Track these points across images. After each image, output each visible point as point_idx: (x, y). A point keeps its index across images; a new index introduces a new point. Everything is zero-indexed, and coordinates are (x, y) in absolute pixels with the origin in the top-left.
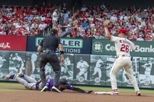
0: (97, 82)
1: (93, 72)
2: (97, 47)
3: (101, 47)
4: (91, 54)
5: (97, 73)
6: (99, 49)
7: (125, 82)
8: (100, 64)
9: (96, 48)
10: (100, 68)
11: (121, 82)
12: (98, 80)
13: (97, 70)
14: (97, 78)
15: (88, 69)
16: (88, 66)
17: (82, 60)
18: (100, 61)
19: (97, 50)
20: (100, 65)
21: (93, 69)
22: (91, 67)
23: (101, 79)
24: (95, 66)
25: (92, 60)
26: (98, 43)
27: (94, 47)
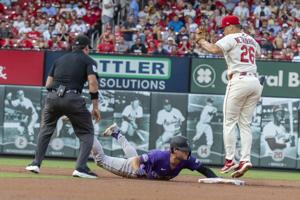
0: (204, 155)
1: (194, 133)
2: (204, 76)
3: (212, 76)
4: (189, 92)
5: (204, 136)
6: (208, 80)
7: (266, 155)
8: (210, 114)
9: (200, 79)
10: (209, 124)
11: (257, 156)
12: (205, 152)
13: (203, 128)
14: (203, 147)
15: (183, 126)
16: (183, 119)
17: (168, 107)
18: (209, 108)
19: (204, 83)
20: (210, 118)
21: (194, 126)
22: (188, 122)
23: (211, 150)
24: (198, 120)
25: (192, 106)
26: (205, 68)
27: (197, 75)
